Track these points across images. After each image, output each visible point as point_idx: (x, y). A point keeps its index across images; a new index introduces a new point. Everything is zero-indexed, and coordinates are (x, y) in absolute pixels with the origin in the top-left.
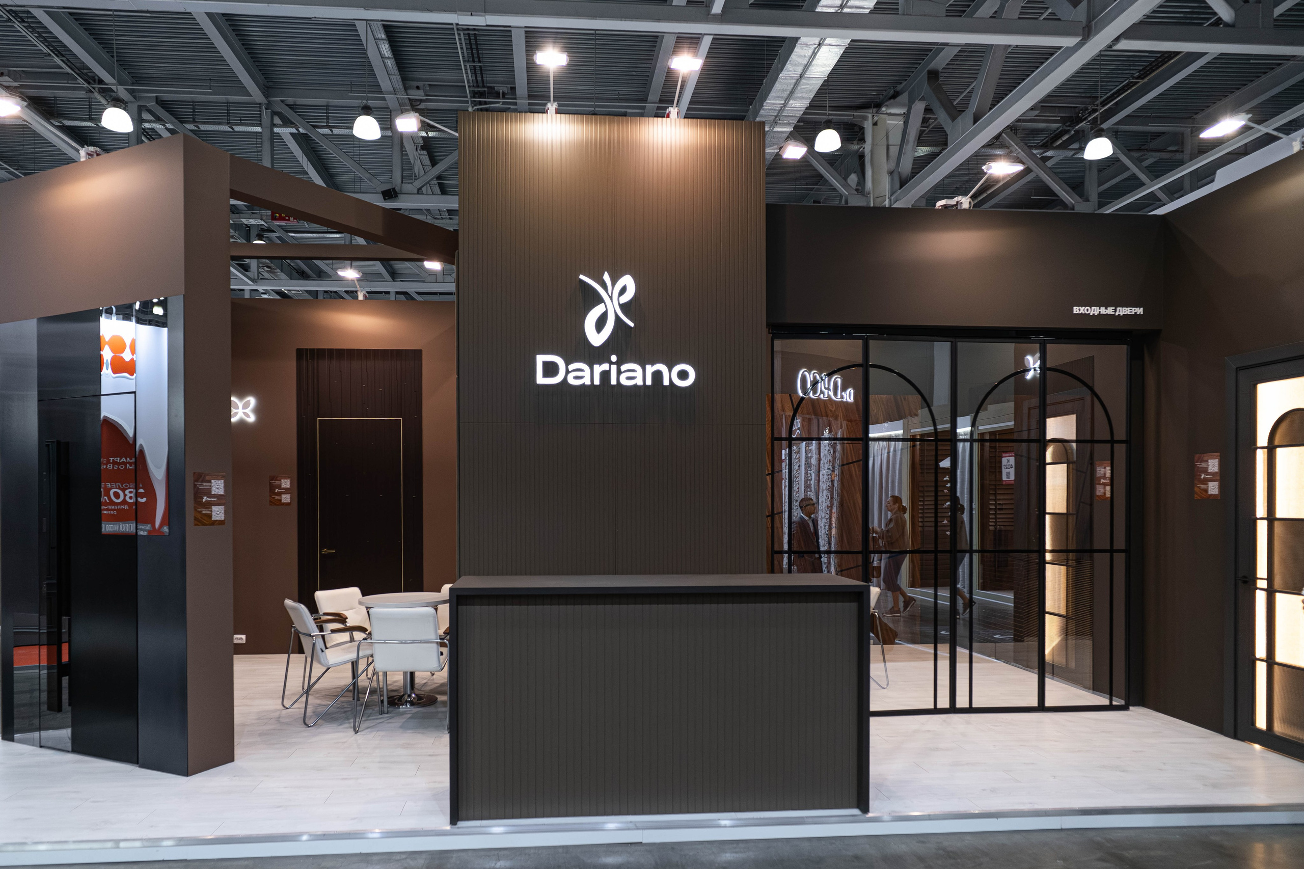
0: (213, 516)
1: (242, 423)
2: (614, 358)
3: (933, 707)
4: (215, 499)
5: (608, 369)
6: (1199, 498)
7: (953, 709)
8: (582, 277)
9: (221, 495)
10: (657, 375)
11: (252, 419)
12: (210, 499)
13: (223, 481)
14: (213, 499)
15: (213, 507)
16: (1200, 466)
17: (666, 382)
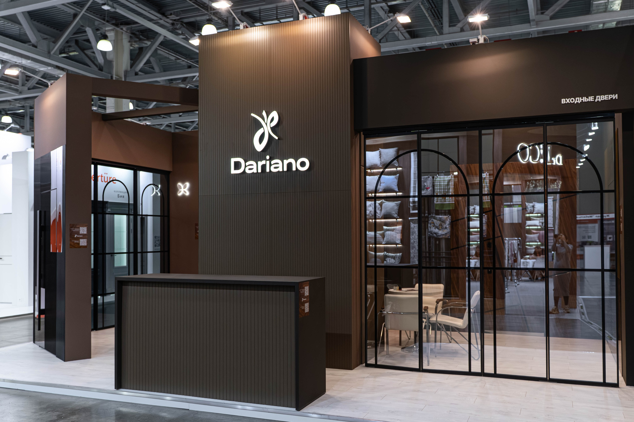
0: (80, 244)
1: (183, 196)
2: (268, 157)
5: (265, 163)
7: (482, 374)
8: (253, 115)
9: (85, 234)
10: (290, 165)
11: (187, 194)
13: (86, 228)
14: (80, 236)
15: (80, 239)
17: (294, 169)
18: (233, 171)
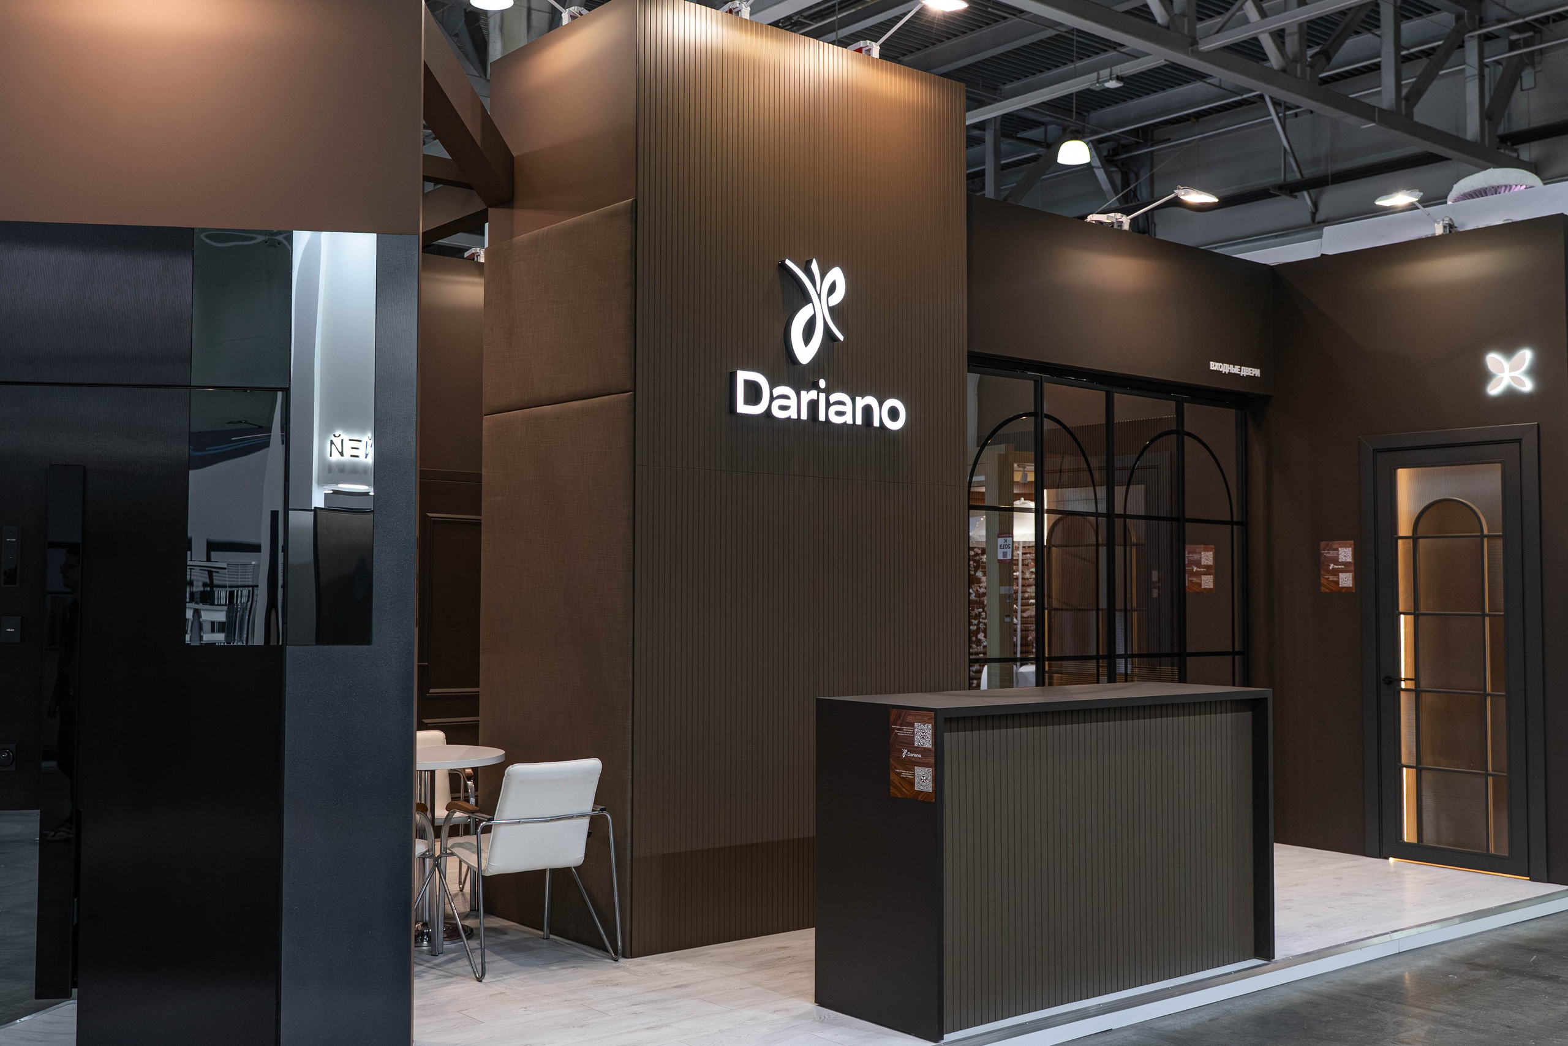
2: (822, 383)
5: (816, 399)
6: (1327, 591)
8: (789, 263)
16: (1328, 555)
17: (876, 423)
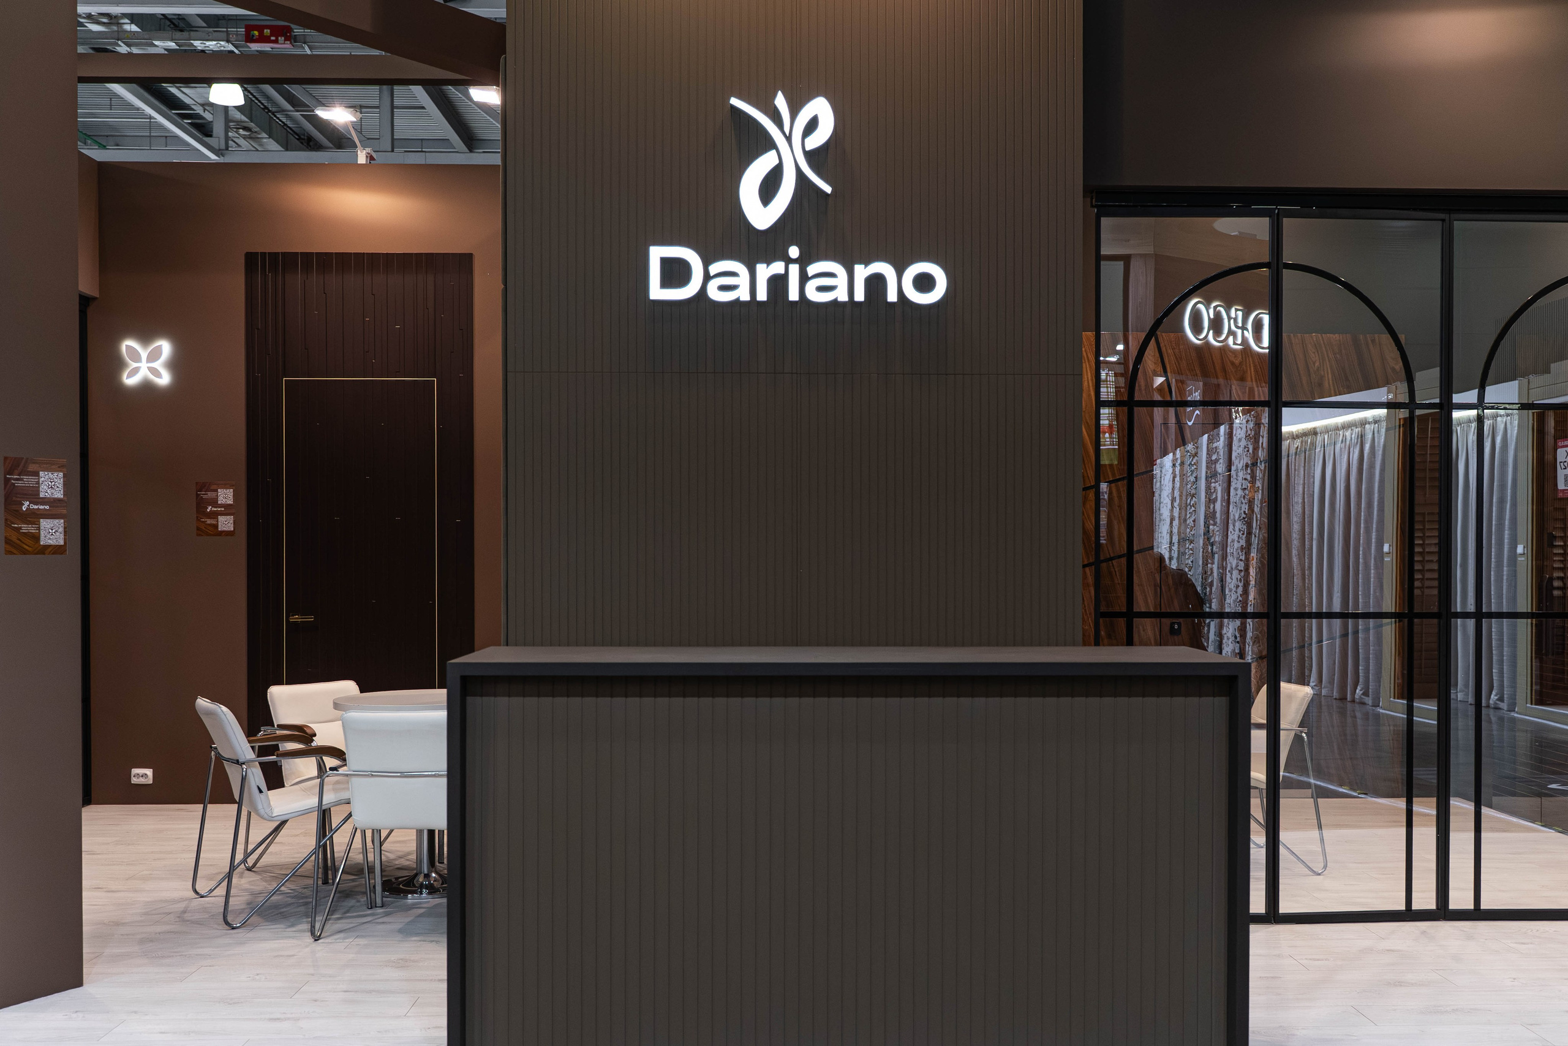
0: (42, 538)
1: (147, 388)
2: (794, 252)
3: (1403, 908)
4: (47, 507)
5: (783, 273)
7: (1443, 912)
8: (735, 101)
9: (59, 500)
10: (876, 283)
11: (164, 379)
12: (36, 507)
13: (61, 475)
14: (41, 507)
15: (41, 521)
17: (892, 296)
18: (657, 292)
